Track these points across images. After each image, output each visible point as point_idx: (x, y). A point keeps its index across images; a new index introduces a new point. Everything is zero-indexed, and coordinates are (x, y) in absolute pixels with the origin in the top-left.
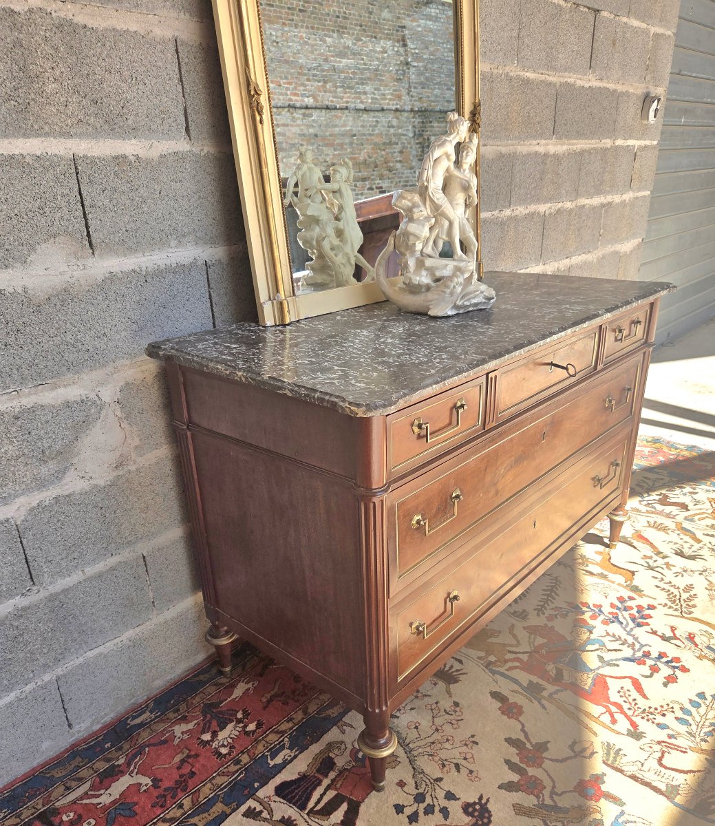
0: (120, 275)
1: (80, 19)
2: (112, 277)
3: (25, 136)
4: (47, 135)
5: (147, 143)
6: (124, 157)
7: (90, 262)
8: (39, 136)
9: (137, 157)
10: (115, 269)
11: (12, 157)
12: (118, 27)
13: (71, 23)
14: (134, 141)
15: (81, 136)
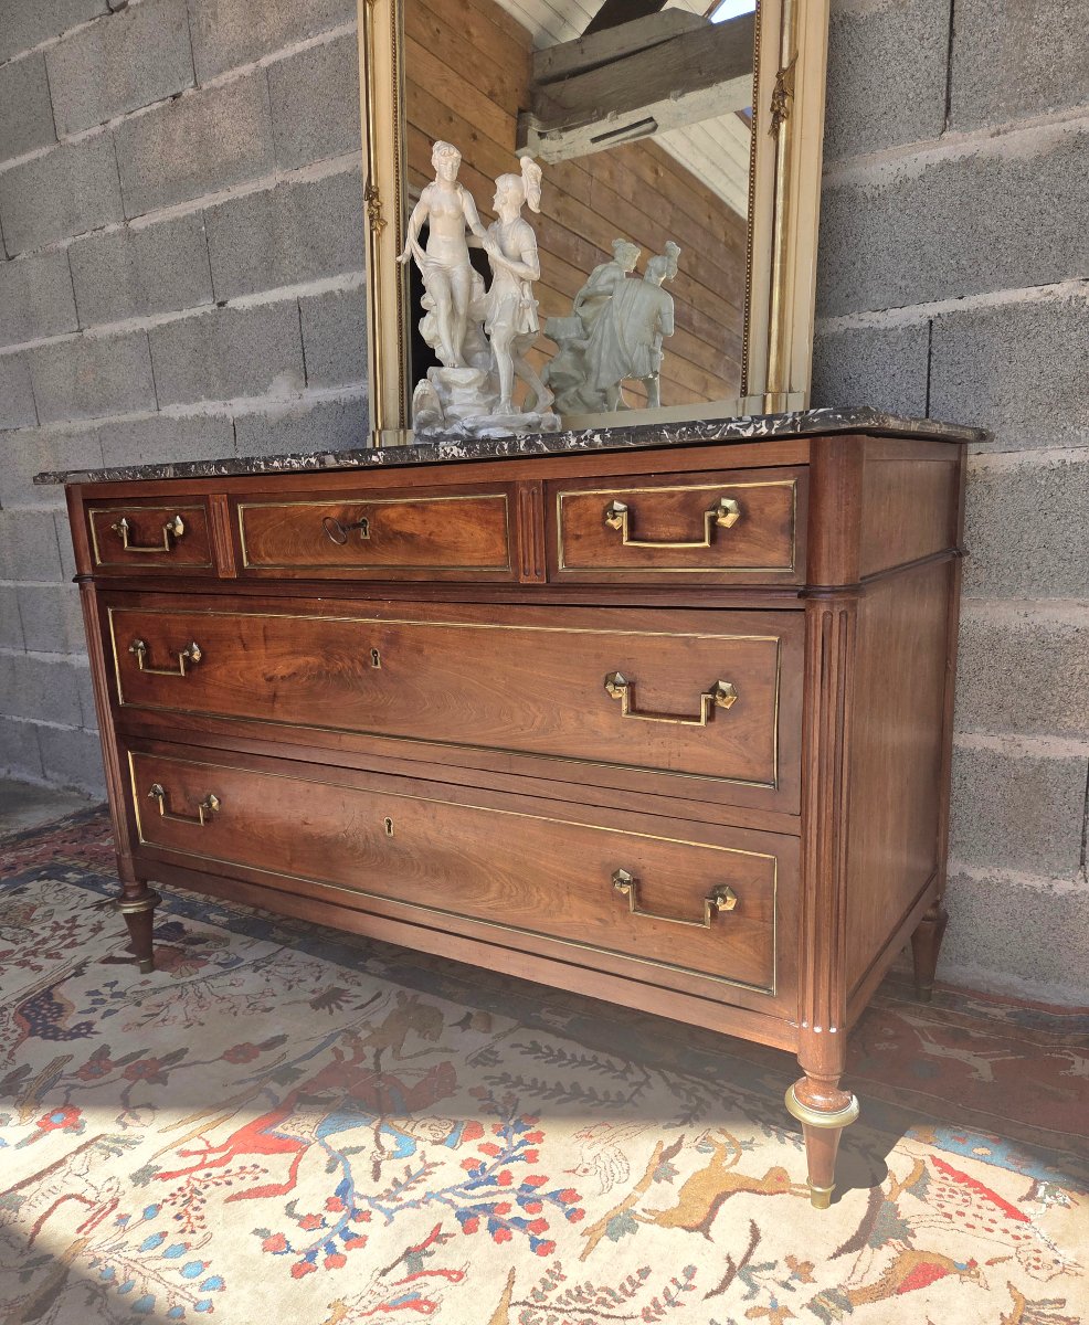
0: (324, 405)
1: (306, 180)
2: (319, 407)
3: (271, 288)
4: (283, 284)
5: (348, 276)
6: (332, 293)
7: (306, 392)
8: (278, 286)
9: (341, 291)
10: (322, 400)
11: (262, 306)
12: (332, 174)
13: (300, 185)
14: (340, 277)
15: (303, 280)
